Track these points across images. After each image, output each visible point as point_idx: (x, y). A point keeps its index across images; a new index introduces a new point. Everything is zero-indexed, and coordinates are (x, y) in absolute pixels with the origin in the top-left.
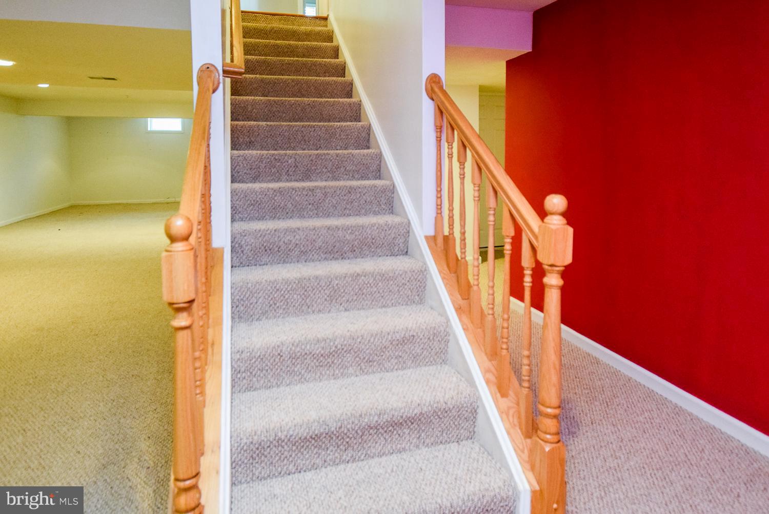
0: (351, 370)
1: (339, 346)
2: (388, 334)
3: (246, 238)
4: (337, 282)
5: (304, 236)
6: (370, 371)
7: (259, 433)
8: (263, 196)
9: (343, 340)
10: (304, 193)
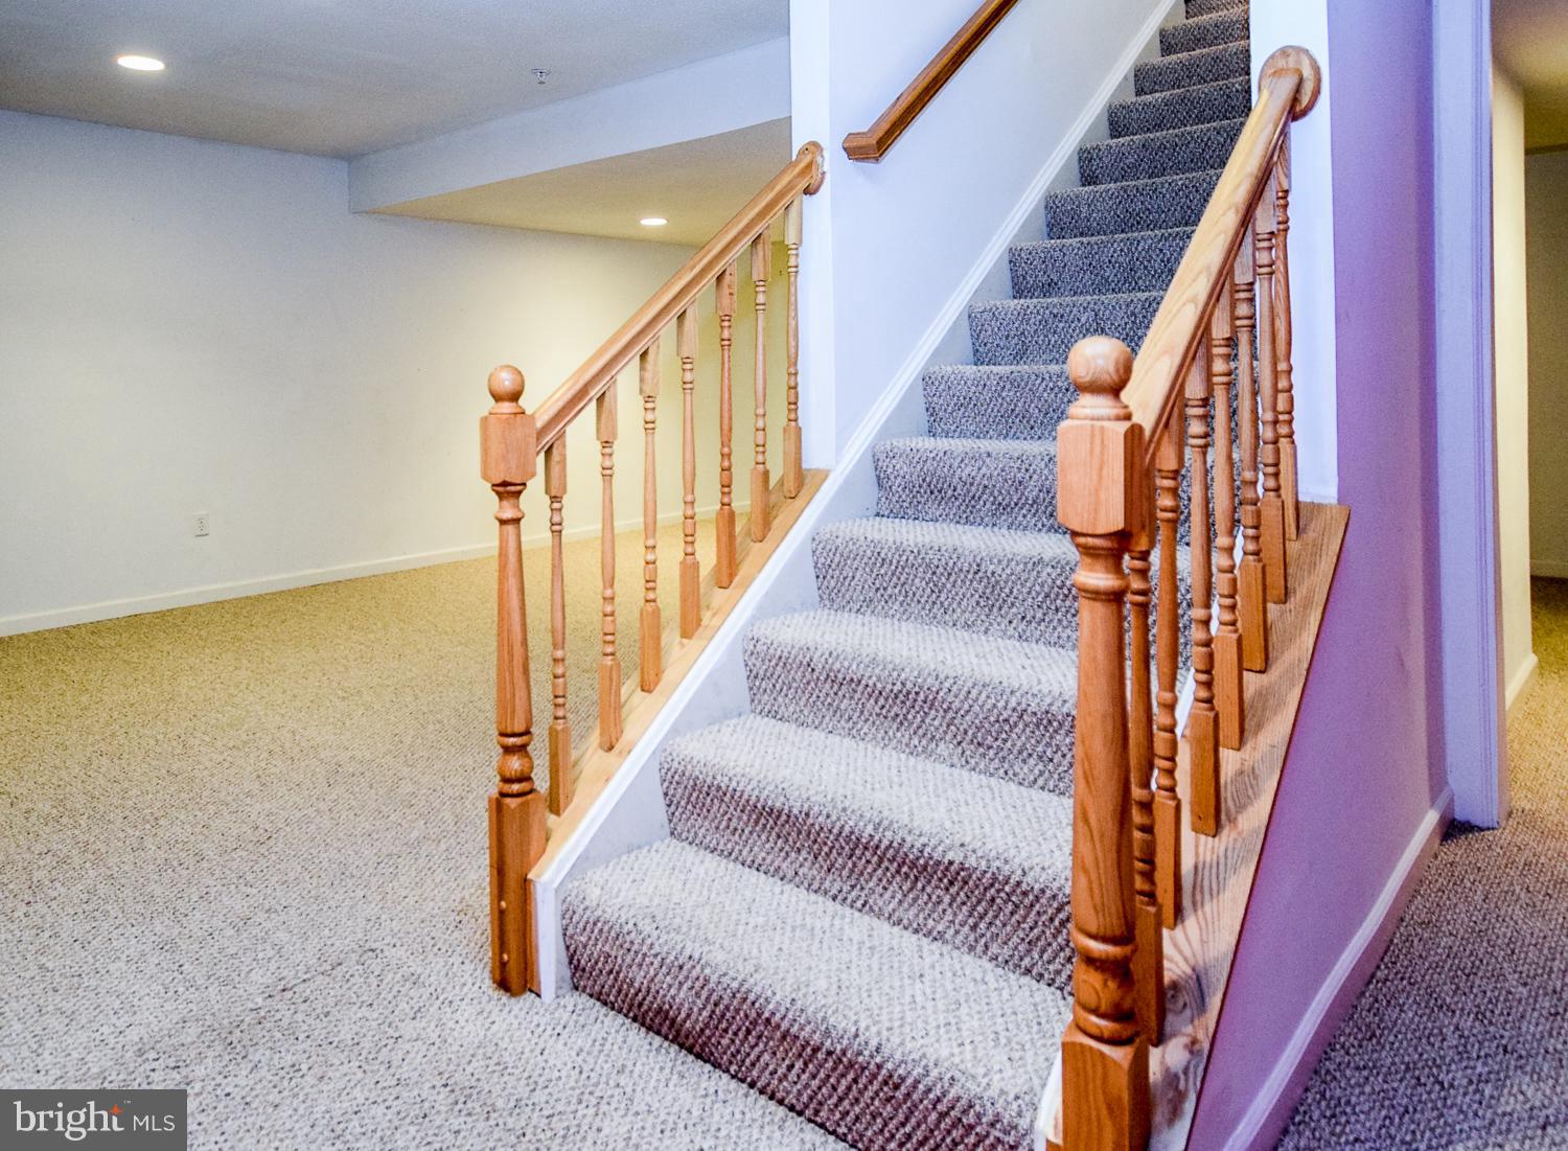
0: (943, 749)
1: (909, 685)
2: (1012, 692)
3: (894, 461)
4: (992, 567)
5: (999, 470)
6: (982, 766)
7: (695, 761)
8: (980, 388)
9: (916, 674)
10: (1059, 384)
